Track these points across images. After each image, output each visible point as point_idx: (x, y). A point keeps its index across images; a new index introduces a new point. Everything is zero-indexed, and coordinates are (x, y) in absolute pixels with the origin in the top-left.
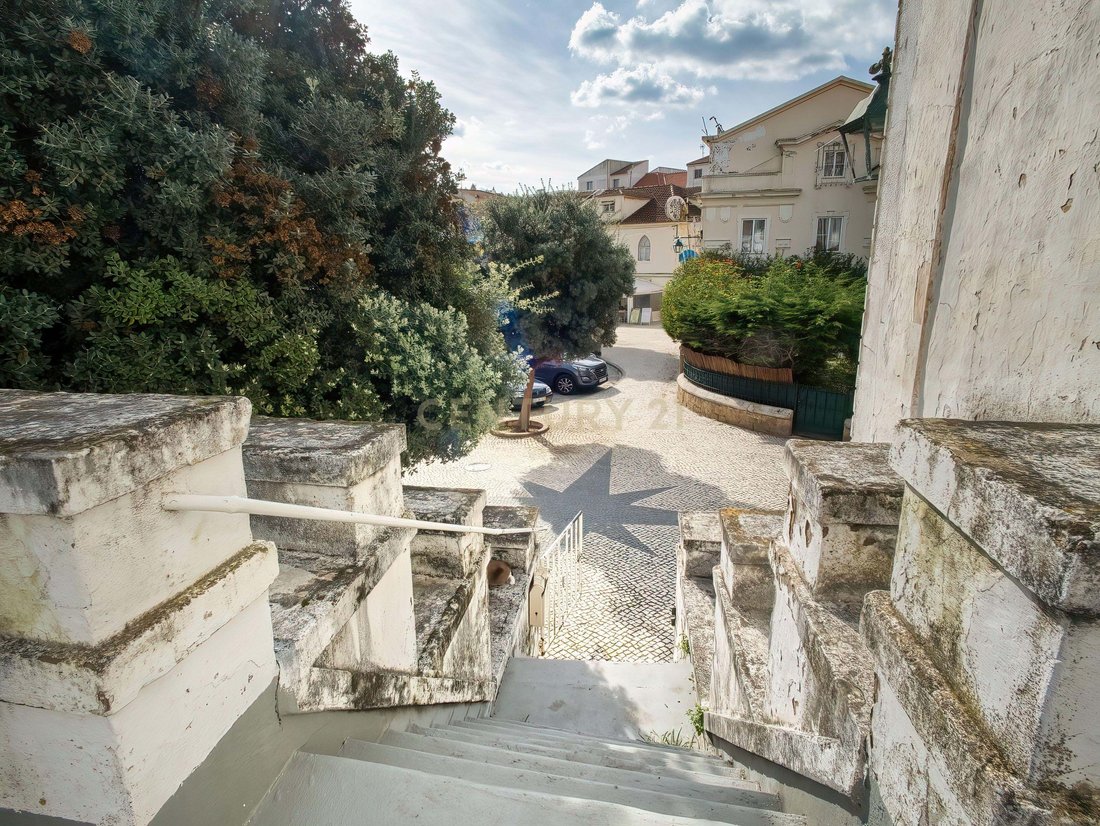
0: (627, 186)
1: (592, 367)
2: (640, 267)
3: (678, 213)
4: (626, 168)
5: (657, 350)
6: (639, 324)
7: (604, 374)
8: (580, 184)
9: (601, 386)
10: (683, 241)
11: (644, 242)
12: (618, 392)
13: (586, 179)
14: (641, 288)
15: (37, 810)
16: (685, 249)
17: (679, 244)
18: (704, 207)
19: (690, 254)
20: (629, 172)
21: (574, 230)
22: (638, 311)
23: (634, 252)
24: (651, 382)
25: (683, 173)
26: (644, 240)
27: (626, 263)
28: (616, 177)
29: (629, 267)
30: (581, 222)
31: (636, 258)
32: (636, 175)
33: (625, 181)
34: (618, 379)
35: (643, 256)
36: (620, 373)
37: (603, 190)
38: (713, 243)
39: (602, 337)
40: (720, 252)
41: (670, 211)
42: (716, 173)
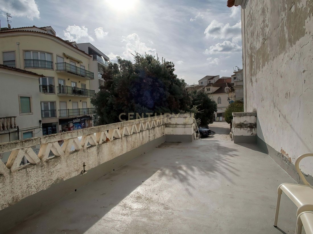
0: (213, 83)
1: (207, 131)
2: (218, 106)
3: (228, 91)
4: (213, 78)
5: (224, 127)
6: (219, 121)
7: (210, 133)
8: (199, 83)
9: (209, 136)
10: (230, 98)
11: (219, 99)
12: (214, 137)
13: (201, 82)
14: (219, 111)
15: (186, 134)
16: (231, 100)
17: (229, 99)
18: (235, 89)
19: (232, 101)
20: (214, 79)
21: (203, 98)
22: (218, 118)
23: (217, 102)
24: (223, 135)
25: (230, 78)
26: (219, 98)
27: (215, 105)
28: (210, 80)
29: (216, 105)
30: (204, 96)
31: (217, 103)
32: (216, 80)
33: (213, 81)
34: (214, 134)
35: (219, 102)
36: (214, 133)
37: (206, 85)
38: (239, 98)
39: (210, 121)
40: (240, 101)
41: (226, 90)
42: (238, 81)
